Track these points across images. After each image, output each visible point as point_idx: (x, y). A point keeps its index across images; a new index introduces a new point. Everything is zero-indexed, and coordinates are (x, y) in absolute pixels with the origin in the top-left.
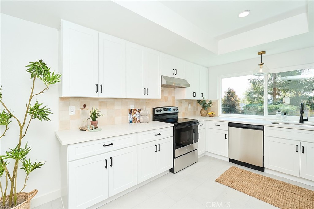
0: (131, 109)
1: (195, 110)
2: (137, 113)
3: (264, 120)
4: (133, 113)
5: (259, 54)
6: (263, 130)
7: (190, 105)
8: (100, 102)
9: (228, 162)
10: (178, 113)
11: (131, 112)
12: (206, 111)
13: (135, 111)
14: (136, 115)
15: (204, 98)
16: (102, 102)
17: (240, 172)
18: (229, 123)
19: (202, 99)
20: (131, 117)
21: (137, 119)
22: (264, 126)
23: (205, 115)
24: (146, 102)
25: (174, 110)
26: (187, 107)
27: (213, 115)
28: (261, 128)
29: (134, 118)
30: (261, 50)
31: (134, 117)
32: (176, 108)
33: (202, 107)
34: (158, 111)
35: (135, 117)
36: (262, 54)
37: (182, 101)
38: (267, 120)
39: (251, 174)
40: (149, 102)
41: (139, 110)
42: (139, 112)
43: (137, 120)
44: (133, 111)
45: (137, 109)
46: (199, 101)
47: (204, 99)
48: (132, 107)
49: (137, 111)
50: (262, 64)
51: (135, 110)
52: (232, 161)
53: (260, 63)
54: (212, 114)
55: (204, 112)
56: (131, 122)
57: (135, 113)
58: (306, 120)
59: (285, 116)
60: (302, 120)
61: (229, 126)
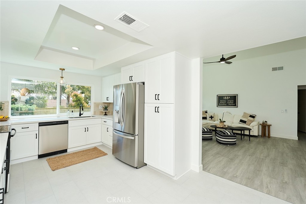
5: (60, 69)
6: (67, 123)
9: (37, 159)
17: (57, 159)
22: (67, 121)
30: (62, 68)
36: (62, 70)
50: (62, 77)
52: (41, 156)
53: (61, 76)
54: (4, 117)
58: (82, 114)
59: (73, 113)
60: (80, 114)
61: (39, 126)
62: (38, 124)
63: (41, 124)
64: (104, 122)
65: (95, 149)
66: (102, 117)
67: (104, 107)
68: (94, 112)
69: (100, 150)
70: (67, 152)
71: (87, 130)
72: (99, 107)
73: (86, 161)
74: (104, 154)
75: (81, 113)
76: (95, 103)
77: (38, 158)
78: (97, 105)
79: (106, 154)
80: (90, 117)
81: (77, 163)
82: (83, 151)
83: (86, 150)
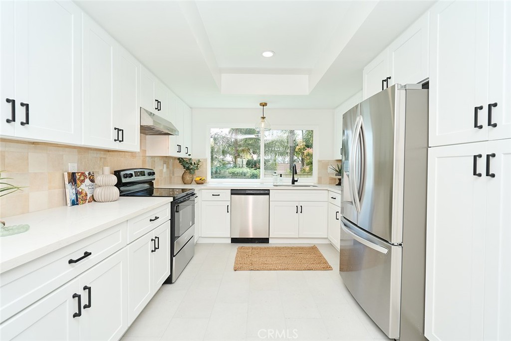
0: (73, 174)
1: (171, 175)
2: (87, 181)
3: (262, 183)
4: (78, 182)
5: (261, 104)
6: (268, 194)
7: (165, 165)
9: (228, 244)
10: (154, 179)
11: (73, 178)
12: (191, 176)
13: (82, 178)
14: (85, 187)
15: (190, 155)
17: (250, 250)
18: (231, 190)
19: (187, 156)
20: (74, 190)
21: (86, 195)
22: (269, 190)
23: (190, 182)
24: (101, 158)
25: (150, 174)
26: (162, 170)
27: (202, 182)
28: (266, 192)
29: (81, 193)
30: (263, 101)
31: (80, 191)
32: (152, 171)
33: (185, 170)
34: (126, 176)
35: (82, 190)
36: (263, 106)
37: (156, 159)
38: (265, 183)
39: (261, 248)
40: (105, 158)
41: (89, 174)
42: (90, 178)
43: (88, 198)
44: (78, 177)
45: (87, 173)
46: (181, 160)
47: (190, 157)
48: (73, 168)
49: (85, 176)
50: (263, 118)
51: (83, 174)
52: (234, 240)
53: (262, 116)
54: (201, 179)
55: (188, 177)
56: (74, 203)
57: (83, 181)
58: (297, 181)
59: (282, 178)
60: (294, 181)
61: (232, 194)
62: (230, 191)
63: (234, 192)
64: (332, 198)
65: (313, 249)
66: (329, 189)
67: (338, 170)
68: (319, 178)
69: (321, 256)
70: (268, 243)
71: (299, 210)
72: (327, 169)
73: (288, 269)
74: (324, 266)
75: (295, 179)
76: (319, 161)
77: (230, 242)
78: (324, 165)
79: (328, 268)
80: (309, 186)
81: (271, 270)
82: (292, 248)
83: (296, 248)
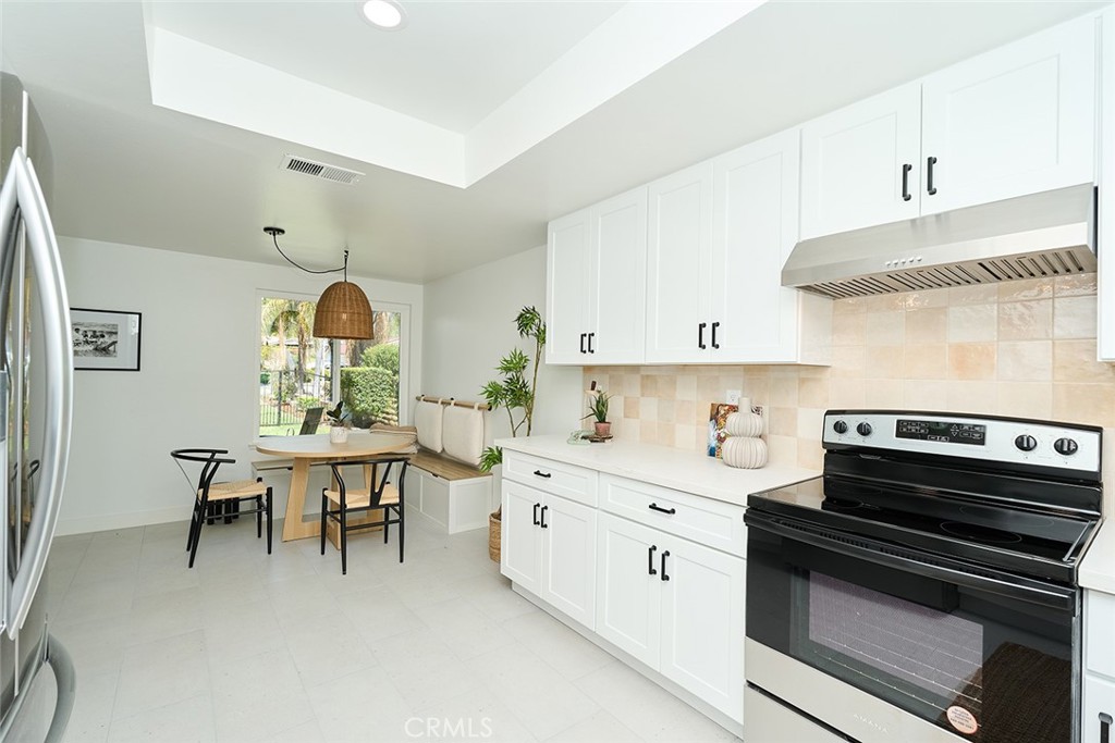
8: (643, 377)
16: (647, 376)
40: (818, 379)
